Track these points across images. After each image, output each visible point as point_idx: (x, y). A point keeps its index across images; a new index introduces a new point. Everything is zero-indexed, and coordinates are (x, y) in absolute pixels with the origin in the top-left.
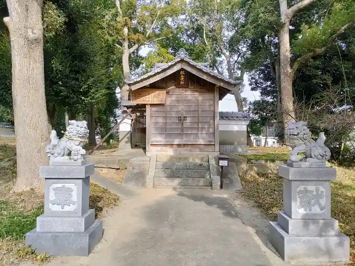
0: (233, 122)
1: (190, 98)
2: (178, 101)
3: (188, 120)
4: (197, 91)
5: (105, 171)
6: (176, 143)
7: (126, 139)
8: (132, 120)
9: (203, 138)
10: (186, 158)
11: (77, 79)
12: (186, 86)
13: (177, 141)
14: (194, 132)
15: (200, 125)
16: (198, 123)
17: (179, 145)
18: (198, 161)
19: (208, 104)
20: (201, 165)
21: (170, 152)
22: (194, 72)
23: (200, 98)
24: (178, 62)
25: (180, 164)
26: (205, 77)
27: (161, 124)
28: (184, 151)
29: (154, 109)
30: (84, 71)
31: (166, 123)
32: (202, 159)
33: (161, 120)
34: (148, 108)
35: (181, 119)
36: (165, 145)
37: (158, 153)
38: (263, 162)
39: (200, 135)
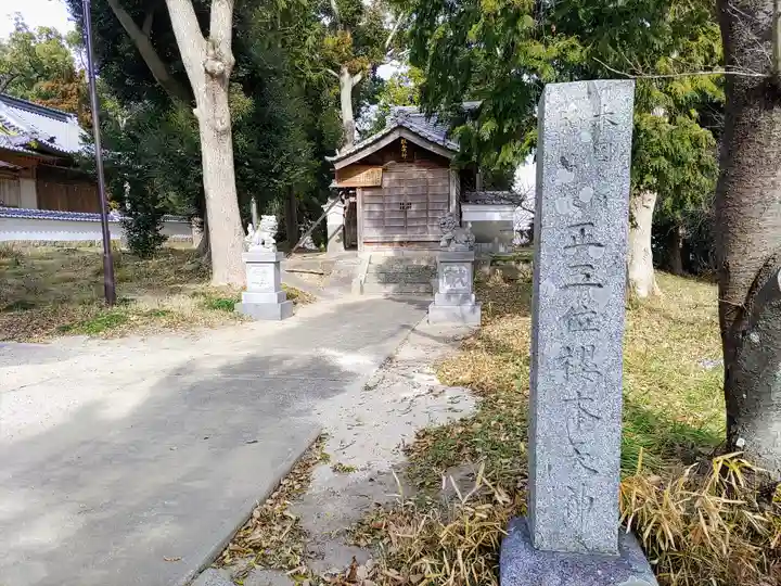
0: (492, 208)
1: (415, 176)
2: (400, 181)
3: (414, 208)
4: (424, 167)
5: (306, 276)
6: (397, 240)
7: (337, 237)
8: (345, 208)
9: (434, 232)
10: (408, 260)
11: (267, 157)
12: (410, 160)
13: (398, 238)
14: (422, 224)
15: (430, 213)
16: (427, 211)
17: (401, 243)
18: (424, 264)
19: (440, 184)
20: (426, 268)
21: (389, 252)
22: (416, 141)
23: (430, 176)
24: (395, 129)
25: (399, 268)
26: (431, 148)
27: (377, 214)
28: (407, 252)
29: (367, 193)
30: (276, 144)
31: (382, 213)
32: (429, 261)
33: (376, 208)
34: (359, 192)
35: (404, 207)
36: (383, 243)
37: (372, 253)
38: (513, 263)
39: (429, 228)
